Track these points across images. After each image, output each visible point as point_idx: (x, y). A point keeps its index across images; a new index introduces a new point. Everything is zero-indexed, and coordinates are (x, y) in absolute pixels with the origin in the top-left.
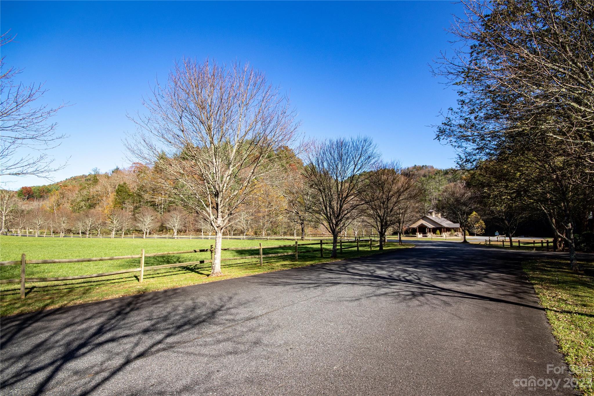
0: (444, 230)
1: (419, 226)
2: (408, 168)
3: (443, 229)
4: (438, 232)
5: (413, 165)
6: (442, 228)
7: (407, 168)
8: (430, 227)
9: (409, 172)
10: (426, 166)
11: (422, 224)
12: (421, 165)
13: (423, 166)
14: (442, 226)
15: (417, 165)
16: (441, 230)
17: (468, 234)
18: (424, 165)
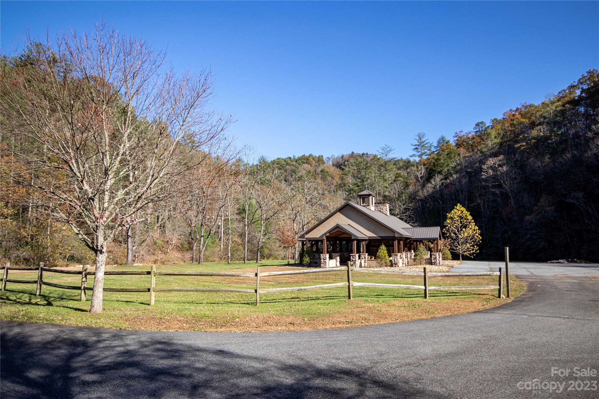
0: (399, 244)
1: (330, 232)
2: (343, 156)
3: (396, 243)
4: (383, 250)
5: (350, 153)
6: (393, 239)
7: (340, 156)
8: (360, 236)
9: (345, 162)
10: (367, 154)
11: (338, 227)
12: (361, 153)
13: (363, 154)
14: (394, 232)
15: (355, 152)
16: (393, 246)
17: (450, 256)
18: (365, 153)
